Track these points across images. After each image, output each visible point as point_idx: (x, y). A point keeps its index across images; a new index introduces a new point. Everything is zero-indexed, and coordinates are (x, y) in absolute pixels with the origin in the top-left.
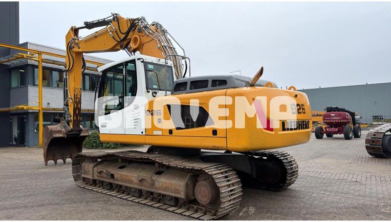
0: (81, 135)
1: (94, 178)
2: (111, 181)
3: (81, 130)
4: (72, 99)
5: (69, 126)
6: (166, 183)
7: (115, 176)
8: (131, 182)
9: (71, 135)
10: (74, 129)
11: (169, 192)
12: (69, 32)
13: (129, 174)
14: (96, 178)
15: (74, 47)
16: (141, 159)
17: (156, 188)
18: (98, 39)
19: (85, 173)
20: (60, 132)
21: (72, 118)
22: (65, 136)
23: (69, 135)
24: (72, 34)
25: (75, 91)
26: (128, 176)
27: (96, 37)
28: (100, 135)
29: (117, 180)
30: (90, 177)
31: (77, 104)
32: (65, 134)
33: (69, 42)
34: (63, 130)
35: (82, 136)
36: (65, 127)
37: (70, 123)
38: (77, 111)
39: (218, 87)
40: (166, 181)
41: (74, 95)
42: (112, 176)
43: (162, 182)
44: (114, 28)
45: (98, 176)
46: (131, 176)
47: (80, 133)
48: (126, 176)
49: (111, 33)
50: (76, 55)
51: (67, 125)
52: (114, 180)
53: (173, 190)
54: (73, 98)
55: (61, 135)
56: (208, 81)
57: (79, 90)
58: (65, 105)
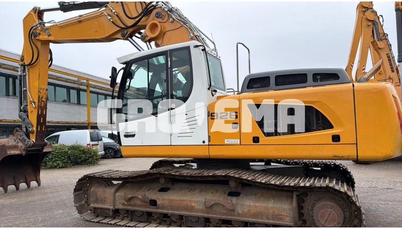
0: (45, 150)
1: (117, 207)
2: (151, 209)
3: (45, 144)
4: (34, 103)
5: (29, 138)
6: (256, 207)
7: (159, 202)
8: (192, 209)
9: (33, 150)
10: (38, 143)
11: (262, 219)
12: (29, 14)
13: (185, 198)
14: (120, 206)
15: (39, 34)
16: (191, 176)
17: (239, 215)
18: (83, 24)
19: (97, 201)
20: (15, 147)
21: (35, 129)
22: (24, 153)
23: (29, 151)
24: (35, 17)
25: (39, 92)
26: (184, 200)
27: (80, 22)
28: (122, 149)
29: (163, 208)
30: (109, 206)
31: (42, 110)
32: (24, 150)
33: (32, 28)
34: (20, 144)
35: (44, 152)
36: (23, 141)
37: (31, 134)
38: (42, 119)
39: (319, 83)
40: (257, 204)
41: (39, 97)
42: (153, 203)
43: (249, 206)
44: (114, 11)
45: (123, 204)
46: (190, 201)
47: (43, 149)
48: (180, 201)
49: (109, 18)
50: (41, 45)
51: (26, 138)
52: (157, 208)
53: (270, 216)
54: (36, 101)
55: (17, 152)
56: (306, 75)
57: (45, 91)
58: (21, 111)
